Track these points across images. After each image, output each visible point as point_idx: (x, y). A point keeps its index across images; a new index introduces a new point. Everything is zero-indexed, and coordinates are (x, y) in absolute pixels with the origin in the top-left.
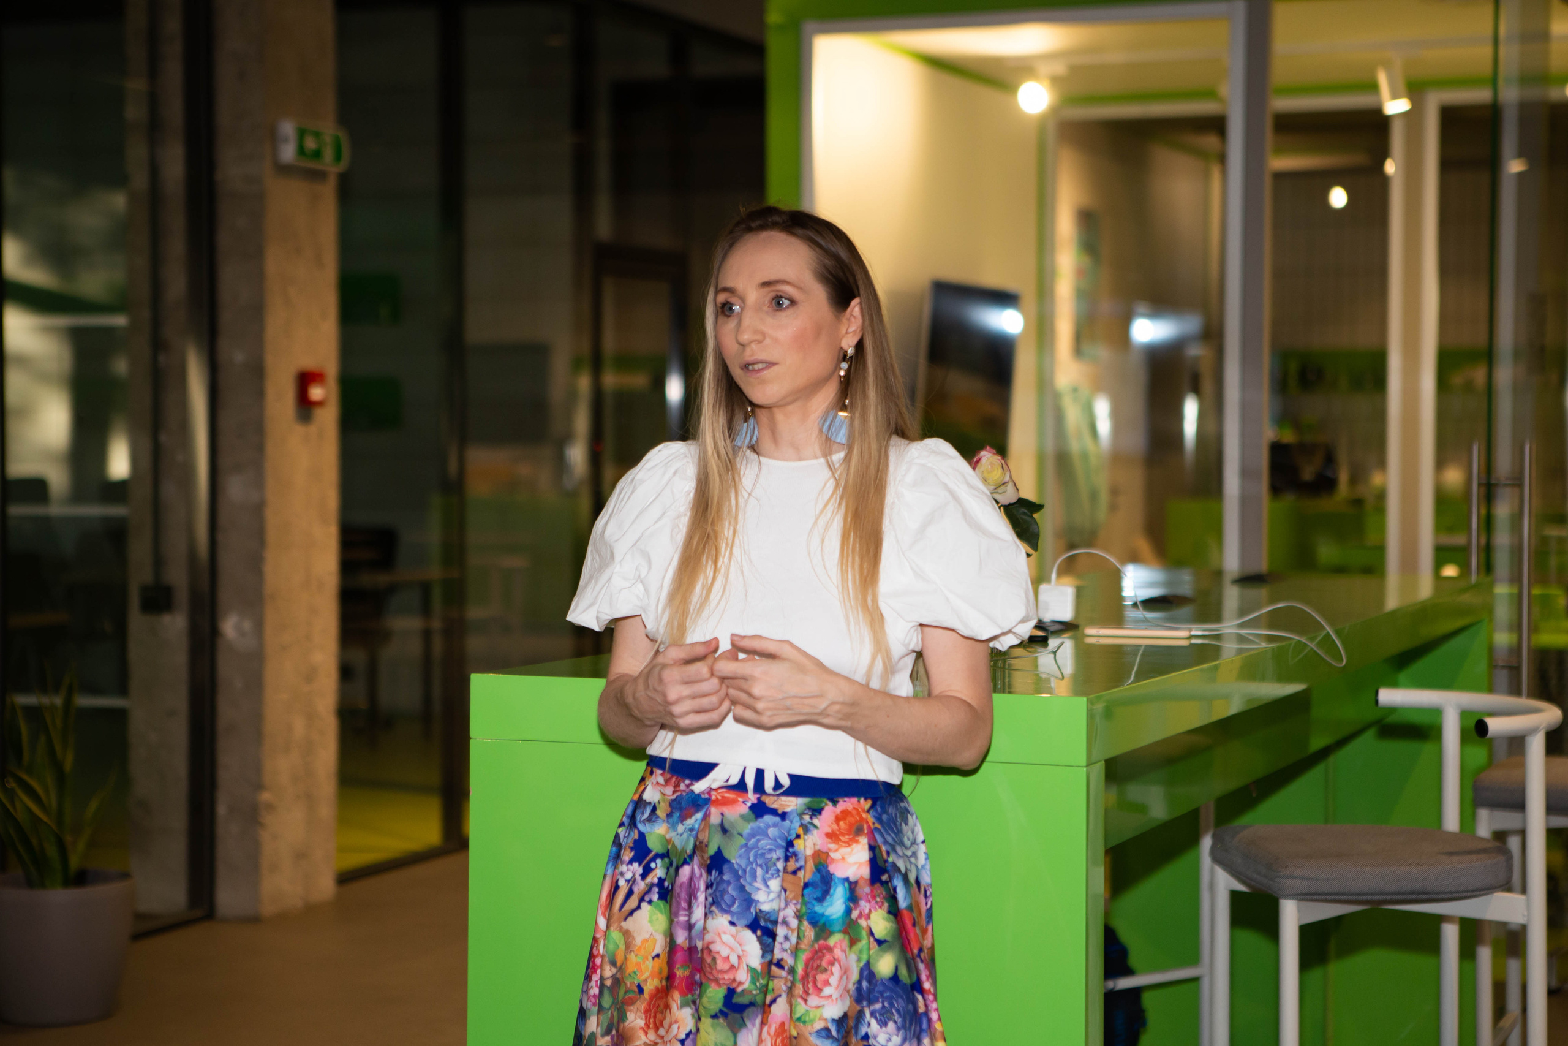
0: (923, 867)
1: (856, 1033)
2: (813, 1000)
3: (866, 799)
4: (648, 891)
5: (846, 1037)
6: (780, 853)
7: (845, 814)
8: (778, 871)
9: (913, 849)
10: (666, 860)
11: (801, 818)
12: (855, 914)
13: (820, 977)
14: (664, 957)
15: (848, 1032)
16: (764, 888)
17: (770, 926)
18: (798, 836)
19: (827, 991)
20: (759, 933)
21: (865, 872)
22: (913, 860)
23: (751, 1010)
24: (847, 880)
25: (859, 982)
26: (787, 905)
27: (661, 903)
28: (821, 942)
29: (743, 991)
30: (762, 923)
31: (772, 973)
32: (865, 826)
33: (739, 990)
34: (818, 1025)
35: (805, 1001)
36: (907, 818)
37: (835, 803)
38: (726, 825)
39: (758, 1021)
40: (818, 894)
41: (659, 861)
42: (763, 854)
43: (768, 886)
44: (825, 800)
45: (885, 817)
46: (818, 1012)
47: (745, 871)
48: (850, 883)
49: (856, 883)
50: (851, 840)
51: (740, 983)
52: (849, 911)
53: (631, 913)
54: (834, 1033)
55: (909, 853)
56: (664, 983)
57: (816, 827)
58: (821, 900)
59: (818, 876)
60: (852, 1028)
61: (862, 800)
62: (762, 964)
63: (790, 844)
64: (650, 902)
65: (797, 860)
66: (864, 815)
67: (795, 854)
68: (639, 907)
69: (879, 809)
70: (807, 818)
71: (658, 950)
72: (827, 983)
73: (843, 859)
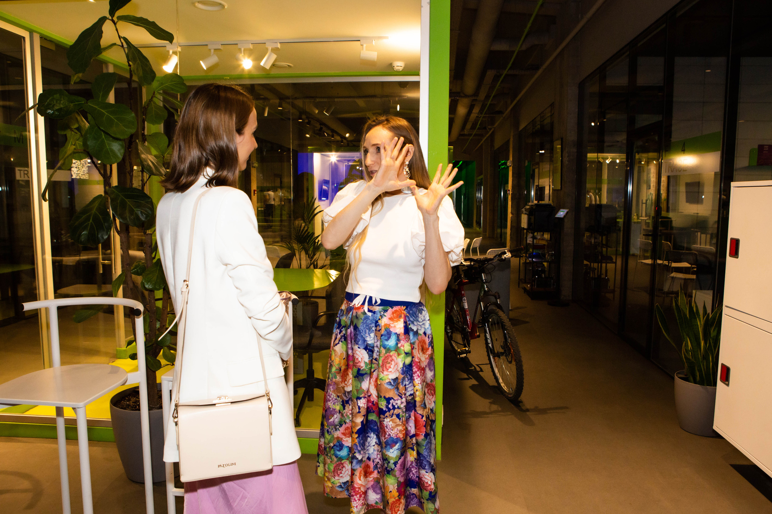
0: (428, 328)
1: (402, 384)
2: (385, 373)
3: (404, 306)
4: (341, 338)
5: (398, 385)
6: (373, 325)
7: (396, 311)
8: (373, 331)
9: (423, 322)
10: (345, 328)
11: (380, 313)
12: (399, 345)
13: (388, 365)
14: (346, 359)
15: (398, 384)
16: (369, 336)
17: (371, 348)
18: (379, 319)
19: (390, 370)
20: (367, 351)
21: (402, 331)
22: (423, 326)
23: (365, 375)
24: (396, 333)
25: (403, 368)
26: (377, 341)
27: (345, 342)
28: (388, 354)
29: (363, 369)
30: (369, 348)
31: (373, 362)
32: (403, 315)
33: (362, 369)
34: (387, 381)
35: (383, 373)
36: (422, 312)
37: (392, 308)
38: (358, 316)
39: (368, 379)
40: (386, 338)
41: (344, 328)
42: (368, 325)
43: (370, 336)
44: (389, 307)
45: (411, 312)
46: (387, 377)
47: (363, 331)
48: (398, 335)
49: (399, 334)
50: (397, 320)
51: (362, 367)
52: (397, 344)
53: (336, 345)
54: (392, 383)
55: (421, 324)
56: (346, 367)
57: (385, 316)
58: (387, 340)
59: (386, 332)
60: (400, 382)
61: (402, 306)
62: (369, 361)
63: (377, 322)
64: (342, 342)
65: (380, 327)
66: (403, 312)
67: (379, 325)
68: (339, 343)
69: (409, 309)
70: (382, 313)
71: (344, 357)
72: (390, 367)
73: (395, 326)
